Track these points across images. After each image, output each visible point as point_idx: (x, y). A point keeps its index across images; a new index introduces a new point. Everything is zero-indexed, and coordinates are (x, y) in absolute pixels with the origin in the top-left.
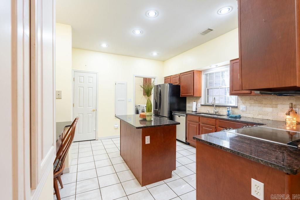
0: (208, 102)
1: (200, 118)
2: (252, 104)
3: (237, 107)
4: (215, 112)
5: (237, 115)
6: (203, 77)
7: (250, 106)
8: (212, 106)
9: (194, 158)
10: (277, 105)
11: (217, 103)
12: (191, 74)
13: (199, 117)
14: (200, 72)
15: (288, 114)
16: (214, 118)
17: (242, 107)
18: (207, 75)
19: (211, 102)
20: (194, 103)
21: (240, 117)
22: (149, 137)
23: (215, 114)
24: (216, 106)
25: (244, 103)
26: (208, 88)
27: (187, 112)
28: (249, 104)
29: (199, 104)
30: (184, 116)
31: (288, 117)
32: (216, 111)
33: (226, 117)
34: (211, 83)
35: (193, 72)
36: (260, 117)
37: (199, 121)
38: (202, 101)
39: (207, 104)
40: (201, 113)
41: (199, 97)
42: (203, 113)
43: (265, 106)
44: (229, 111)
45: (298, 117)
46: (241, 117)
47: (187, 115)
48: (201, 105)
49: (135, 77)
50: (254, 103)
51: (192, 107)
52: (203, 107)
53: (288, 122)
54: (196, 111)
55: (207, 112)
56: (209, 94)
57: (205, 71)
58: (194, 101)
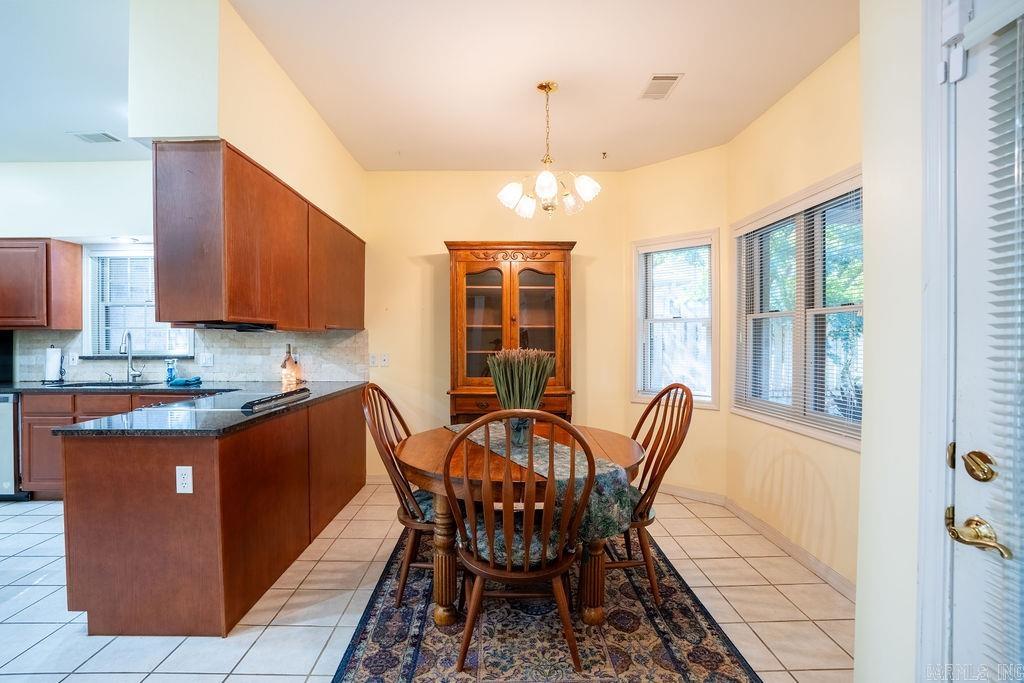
0: (107, 348)
1: (79, 400)
2: (225, 348)
3: (192, 358)
4: (131, 378)
5: (191, 377)
6: (88, 267)
7: (223, 353)
8: (122, 358)
10: (269, 348)
11: (138, 348)
12: (34, 251)
13: (74, 395)
14: (78, 247)
15: (284, 366)
16: (124, 392)
17: (204, 356)
18: (102, 260)
19: (117, 346)
20: (50, 351)
21: (198, 382)
23: (131, 381)
24: (135, 358)
25: (208, 348)
26: (109, 304)
27: (18, 386)
28: (220, 350)
29: (73, 356)
30: (6, 400)
31: (284, 371)
32: (133, 373)
33: (164, 386)
34: (118, 289)
35: (47, 245)
36: (241, 377)
37: (75, 408)
38: (86, 343)
39: (104, 352)
40: (81, 385)
41: (73, 332)
42: (88, 385)
43: (250, 353)
44: (170, 370)
45: (299, 371)
46: (201, 383)
47: (18, 395)
48: (80, 358)
50: (230, 347)
51: (41, 368)
52: (90, 365)
53: (285, 381)
54: (61, 381)
55: (106, 379)
56: (112, 321)
57: (94, 246)
58: (52, 346)
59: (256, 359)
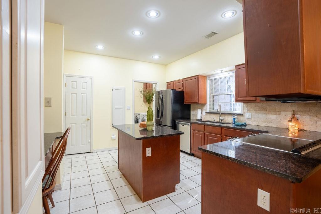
0: (213, 109)
1: (206, 127)
2: (257, 111)
3: (242, 114)
4: (220, 121)
5: (243, 123)
6: (208, 82)
7: (255, 113)
8: (218, 113)
9: (199, 170)
10: (280, 111)
11: (222, 110)
12: (195, 80)
13: (205, 125)
14: (205, 77)
15: (291, 121)
16: (219, 126)
17: (247, 114)
18: (212, 80)
19: (216, 109)
20: (198, 110)
21: (245, 125)
22: (150, 148)
23: (220, 122)
24: (222, 114)
25: (249, 111)
26: (214, 95)
27: (192, 121)
29: (204, 112)
30: (188, 125)
31: (290, 124)
32: (221, 119)
33: (231, 126)
34: (216, 89)
35: (197, 77)
36: (264, 124)
37: (204, 130)
38: (207, 108)
39: (212, 111)
40: (206, 122)
41: (204, 104)
42: (208, 122)
43: (269, 114)
44: (234, 119)
45: (299, 124)
46: (246, 125)
47: (191, 123)
48: (206, 113)
49: (135, 82)
50: (259, 110)
51: (196, 115)
52: (208, 115)
53: (291, 129)
54: (201, 120)
55: (213, 120)
56: (214, 101)
57: (210, 76)
58: (199, 109)
59: (273, 117)
